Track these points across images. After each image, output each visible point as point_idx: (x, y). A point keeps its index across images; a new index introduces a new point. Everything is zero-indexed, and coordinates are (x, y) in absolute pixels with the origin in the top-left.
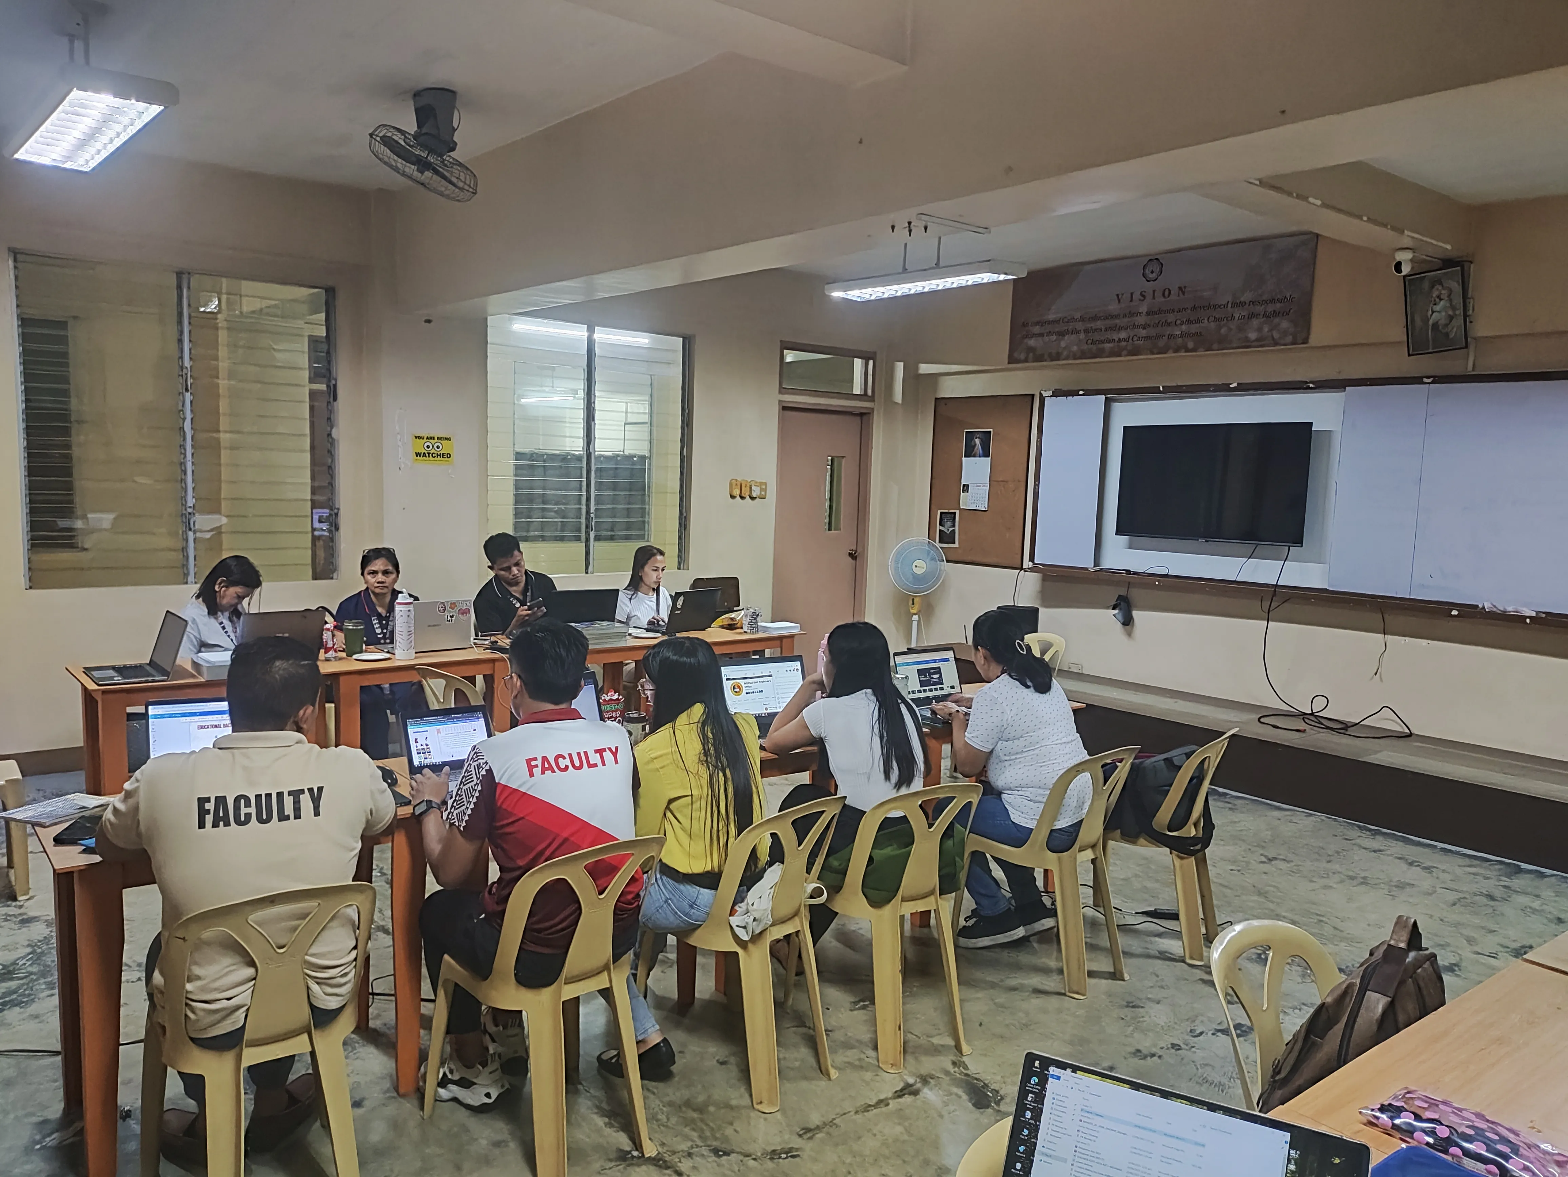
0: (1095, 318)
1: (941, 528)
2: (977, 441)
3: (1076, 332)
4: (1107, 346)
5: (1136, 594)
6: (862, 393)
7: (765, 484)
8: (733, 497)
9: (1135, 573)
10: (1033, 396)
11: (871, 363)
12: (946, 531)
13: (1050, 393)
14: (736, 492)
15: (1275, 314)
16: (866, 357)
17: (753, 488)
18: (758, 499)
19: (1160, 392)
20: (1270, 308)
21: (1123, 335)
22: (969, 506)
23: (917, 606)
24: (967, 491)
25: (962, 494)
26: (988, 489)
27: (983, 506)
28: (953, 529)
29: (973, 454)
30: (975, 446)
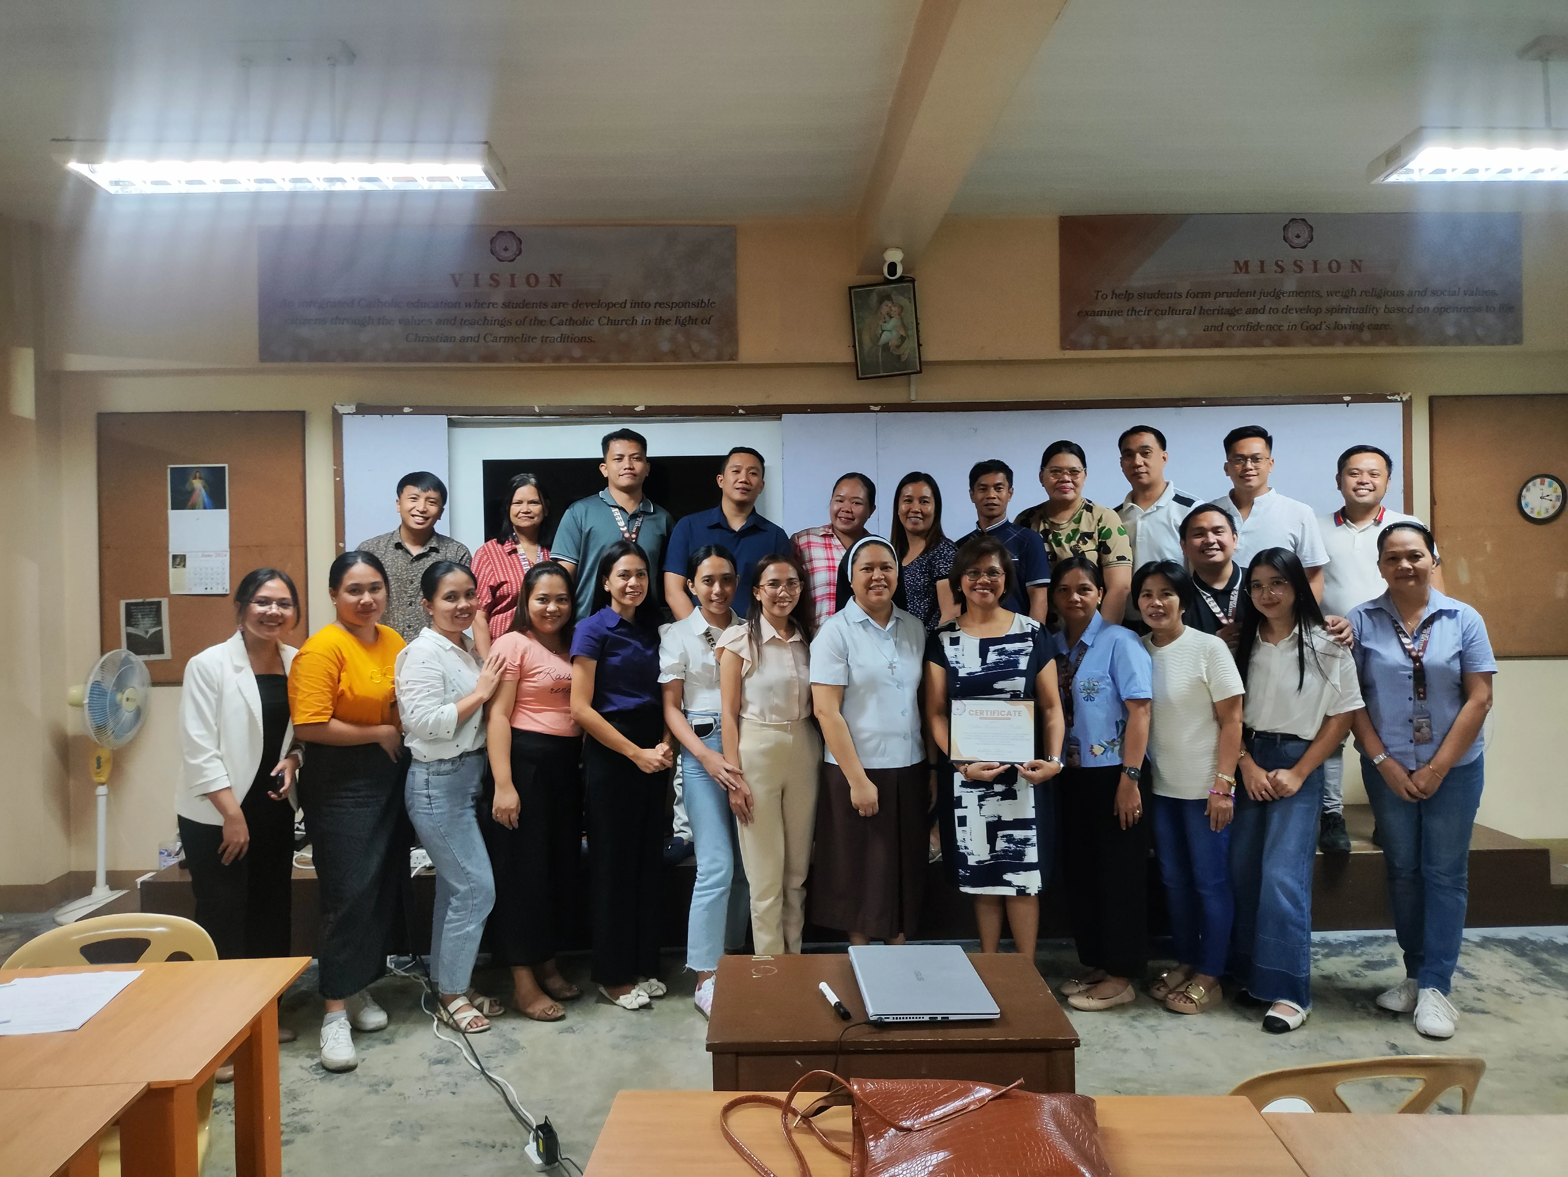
0: (417, 305)
1: (131, 630)
2: (198, 484)
3: (385, 321)
4: (443, 345)
10: (304, 413)
12: (142, 635)
13: (352, 408)
15: (692, 321)
19: (537, 416)
20: (684, 313)
21: (469, 332)
22: (190, 589)
23: (106, 770)
24: (182, 564)
25: (172, 571)
26: (227, 559)
27: (220, 584)
28: (159, 628)
29: (190, 503)
30: (192, 491)
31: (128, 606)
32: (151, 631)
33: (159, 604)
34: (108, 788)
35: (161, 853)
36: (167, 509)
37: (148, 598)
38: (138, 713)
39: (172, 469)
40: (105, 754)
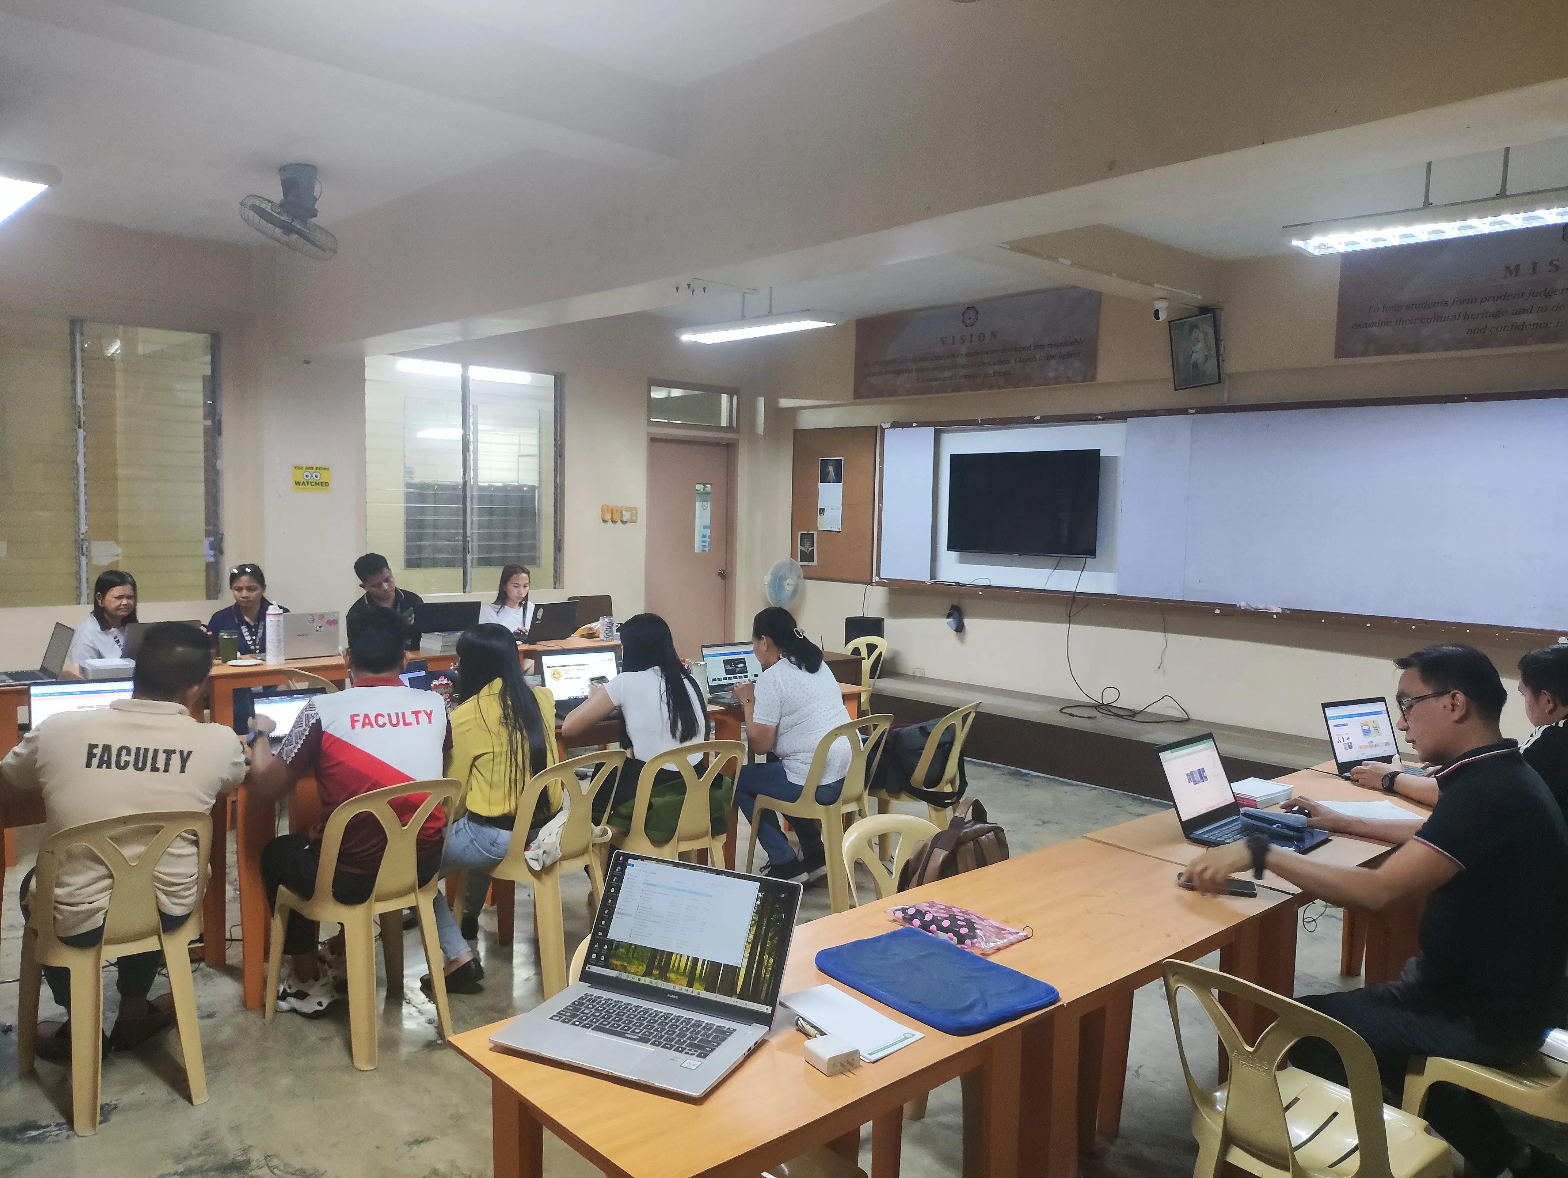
0: (924, 359)
1: (802, 548)
2: (831, 469)
3: (909, 371)
4: (935, 383)
5: (966, 604)
6: (728, 425)
7: (636, 509)
8: (605, 521)
9: (964, 585)
10: (876, 427)
11: (735, 398)
12: (806, 550)
13: (888, 425)
14: (608, 517)
15: (1069, 355)
16: (731, 393)
17: (624, 513)
18: (628, 524)
19: (979, 424)
20: (1065, 350)
21: (947, 374)
22: (825, 528)
24: (823, 513)
25: (819, 517)
26: (840, 512)
27: (837, 527)
28: (812, 548)
29: (827, 480)
30: (829, 472)
32: (810, 549)
38: (794, 592)
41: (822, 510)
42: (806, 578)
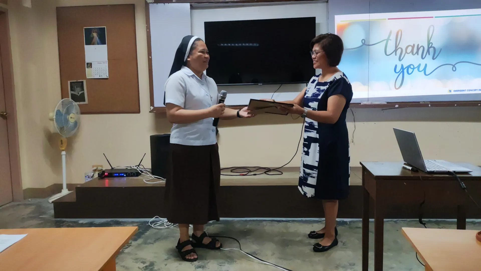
1: (72, 92)
2: (95, 35)
10: (134, 5)
12: (77, 94)
22: (94, 76)
23: (65, 145)
24: (90, 67)
25: (87, 69)
26: (107, 65)
27: (105, 74)
28: (83, 92)
29: (92, 43)
30: (93, 37)
31: (71, 83)
32: (80, 93)
33: (82, 82)
34: (66, 152)
35: (86, 177)
36: (84, 45)
37: (78, 80)
38: (76, 124)
39: (85, 29)
40: (64, 139)
41: (90, 65)
42: (82, 113)
